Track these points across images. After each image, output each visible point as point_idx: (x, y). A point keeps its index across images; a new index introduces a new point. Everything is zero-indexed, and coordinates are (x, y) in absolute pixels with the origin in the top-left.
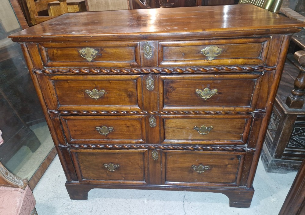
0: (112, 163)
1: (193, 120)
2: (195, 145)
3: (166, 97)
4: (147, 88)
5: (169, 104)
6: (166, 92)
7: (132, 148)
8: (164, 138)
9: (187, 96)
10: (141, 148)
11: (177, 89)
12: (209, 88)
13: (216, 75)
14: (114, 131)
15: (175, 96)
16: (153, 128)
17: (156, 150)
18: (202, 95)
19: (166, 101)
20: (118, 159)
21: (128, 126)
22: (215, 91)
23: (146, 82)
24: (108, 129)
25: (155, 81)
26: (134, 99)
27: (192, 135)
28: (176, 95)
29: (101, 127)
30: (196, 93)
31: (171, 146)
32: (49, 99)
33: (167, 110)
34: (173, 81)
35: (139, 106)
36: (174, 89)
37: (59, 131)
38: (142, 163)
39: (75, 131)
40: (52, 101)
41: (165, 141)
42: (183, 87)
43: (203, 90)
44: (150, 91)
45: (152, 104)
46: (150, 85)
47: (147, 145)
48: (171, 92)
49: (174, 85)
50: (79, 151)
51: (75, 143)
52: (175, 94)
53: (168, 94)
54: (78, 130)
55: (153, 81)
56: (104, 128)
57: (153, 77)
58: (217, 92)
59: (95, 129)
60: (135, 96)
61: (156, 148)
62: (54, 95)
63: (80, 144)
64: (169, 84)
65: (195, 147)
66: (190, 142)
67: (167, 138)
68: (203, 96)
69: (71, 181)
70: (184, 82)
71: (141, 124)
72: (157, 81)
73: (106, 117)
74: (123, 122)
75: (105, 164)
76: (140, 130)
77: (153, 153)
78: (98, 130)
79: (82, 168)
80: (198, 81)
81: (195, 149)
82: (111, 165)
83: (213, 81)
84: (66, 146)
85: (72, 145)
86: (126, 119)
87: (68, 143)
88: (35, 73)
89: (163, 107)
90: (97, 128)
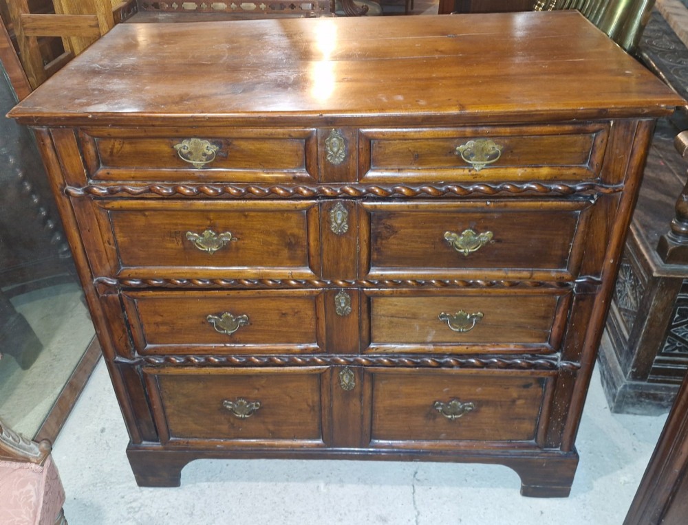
0: (243, 398)
1: (437, 299)
2: (442, 355)
3: (376, 249)
4: (333, 229)
5: (381, 264)
6: (373, 238)
7: (292, 363)
8: (370, 341)
9: (424, 246)
10: (314, 363)
11: (402, 230)
12: (474, 230)
13: (490, 201)
14: (251, 324)
15: (396, 247)
16: (344, 316)
17: (350, 368)
18: (458, 244)
19: (375, 256)
20: (258, 389)
21: (284, 312)
22: (486, 236)
23: (329, 216)
24: (237, 320)
25: (350, 213)
26: (300, 253)
27: (434, 332)
28: (398, 245)
29: (219, 315)
30: (443, 241)
31: (385, 358)
32: (97, 251)
33: (377, 277)
34: (390, 214)
35: (311, 268)
36: (394, 231)
37: (116, 326)
38: (316, 398)
39: (157, 324)
40: (104, 256)
41: (372, 346)
42: (415, 227)
43: (459, 233)
44: (340, 236)
45: (342, 265)
46: (339, 222)
47: (329, 357)
48: (387, 238)
49: (395, 223)
50: (164, 371)
51: (155, 353)
52: (395, 241)
53: (379, 241)
54: (163, 323)
55: (345, 213)
56: (227, 317)
57: (345, 205)
58: (493, 238)
59: (204, 321)
60: (302, 246)
61: (349, 363)
62: (110, 244)
63: (166, 354)
64: (383, 221)
65: (442, 361)
66: (430, 348)
67: (375, 340)
68: (460, 246)
69: (141, 442)
70: (416, 215)
71: (316, 309)
72: (354, 214)
73: (233, 293)
74: (273, 304)
75: (226, 401)
76: (313, 323)
77: (343, 375)
78: (212, 324)
79: (169, 411)
80: (448, 215)
81: (440, 365)
82: (242, 403)
83: (483, 215)
84: (134, 359)
85: (147, 357)
86: (279, 297)
87: (138, 353)
88: (68, 193)
89: (369, 270)
90: (210, 319)
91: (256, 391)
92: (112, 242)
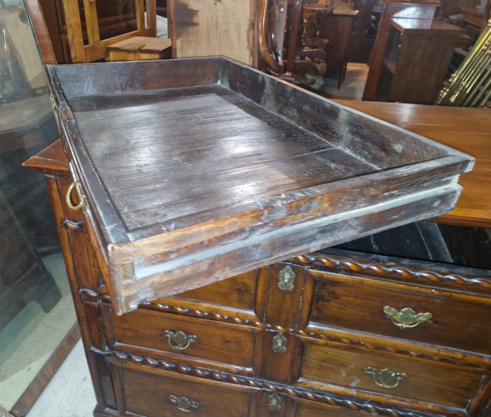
0: (186, 396)
1: (366, 356)
2: (362, 401)
3: (317, 308)
4: (279, 286)
5: (317, 320)
6: (316, 298)
7: (229, 380)
8: (300, 375)
9: (363, 313)
10: (248, 383)
11: (344, 298)
12: (414, 309)
13: (436, 289)
14: (199, 343)
15: (335, 310)
16: (279, 354)
17: (279, 394)
18: (397, 318)
19: (315, 313)
20: (198, 393)
21: (227, 339)
22: (424, 316)
23: (277, 275)
24: (188, 338)
25: (297, 276)
26: (247, 298)
27: (359, 380)
28: (338, 308)
29: (174, 331)
30: (382, 313)
31: (310, 392)
32: (85, 270)
33: (314, 331)
34: (335, 283)
35: (255, 312)
36: (336, 297)
37: (94, 326)
38: (246, 409)
39: (125, 329)
40: (90, 275)
41: (300, 380)
42: (356, 297)
43: (399, 309)
44: (285, 293)
45: (284, 316)
46: (286, 281)
47: (261, 382)
48: (328, 301)
49: (339, 290)
50: (125, 365)
51: (121, 350)
52: (336, 305)
53: (321, 303)
54: (129, 330)
55: (292, 275)
56: (180, 335)
57: (293, 268)
58: (431, 319)
59: (161, 333)
60: (250, 294)
61: (278, 390)
62: (94, 267)
63: (130, 353)
64: (327, 287)
65: (363, 405)
66: (353, 392)
67: (304, 376)
68: (398, 320)
69: (104, 408)
70: (359, 288)
71: (254, 342)
72: (301, 277)
73: (186, 318)
74: (219, 332)
75: (172, 396)
76: (251, 352)
77: (271, 399)
78: (167, 338)
79: (127, 392)
80: (391, 293)
81: (360, 408)
82: (184, 400)
83: (425, 298)
84: (104, 351)
85: (115, 351)
86: (226, 328)
87: (109, 347)
88: (66, 226)
89: (307, 323)
90: (166, 333)
91: (197, 394)
92: (96, 266)
